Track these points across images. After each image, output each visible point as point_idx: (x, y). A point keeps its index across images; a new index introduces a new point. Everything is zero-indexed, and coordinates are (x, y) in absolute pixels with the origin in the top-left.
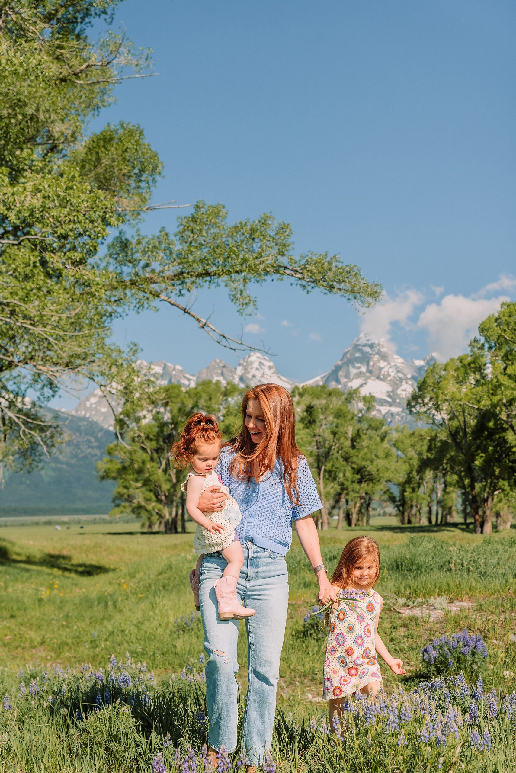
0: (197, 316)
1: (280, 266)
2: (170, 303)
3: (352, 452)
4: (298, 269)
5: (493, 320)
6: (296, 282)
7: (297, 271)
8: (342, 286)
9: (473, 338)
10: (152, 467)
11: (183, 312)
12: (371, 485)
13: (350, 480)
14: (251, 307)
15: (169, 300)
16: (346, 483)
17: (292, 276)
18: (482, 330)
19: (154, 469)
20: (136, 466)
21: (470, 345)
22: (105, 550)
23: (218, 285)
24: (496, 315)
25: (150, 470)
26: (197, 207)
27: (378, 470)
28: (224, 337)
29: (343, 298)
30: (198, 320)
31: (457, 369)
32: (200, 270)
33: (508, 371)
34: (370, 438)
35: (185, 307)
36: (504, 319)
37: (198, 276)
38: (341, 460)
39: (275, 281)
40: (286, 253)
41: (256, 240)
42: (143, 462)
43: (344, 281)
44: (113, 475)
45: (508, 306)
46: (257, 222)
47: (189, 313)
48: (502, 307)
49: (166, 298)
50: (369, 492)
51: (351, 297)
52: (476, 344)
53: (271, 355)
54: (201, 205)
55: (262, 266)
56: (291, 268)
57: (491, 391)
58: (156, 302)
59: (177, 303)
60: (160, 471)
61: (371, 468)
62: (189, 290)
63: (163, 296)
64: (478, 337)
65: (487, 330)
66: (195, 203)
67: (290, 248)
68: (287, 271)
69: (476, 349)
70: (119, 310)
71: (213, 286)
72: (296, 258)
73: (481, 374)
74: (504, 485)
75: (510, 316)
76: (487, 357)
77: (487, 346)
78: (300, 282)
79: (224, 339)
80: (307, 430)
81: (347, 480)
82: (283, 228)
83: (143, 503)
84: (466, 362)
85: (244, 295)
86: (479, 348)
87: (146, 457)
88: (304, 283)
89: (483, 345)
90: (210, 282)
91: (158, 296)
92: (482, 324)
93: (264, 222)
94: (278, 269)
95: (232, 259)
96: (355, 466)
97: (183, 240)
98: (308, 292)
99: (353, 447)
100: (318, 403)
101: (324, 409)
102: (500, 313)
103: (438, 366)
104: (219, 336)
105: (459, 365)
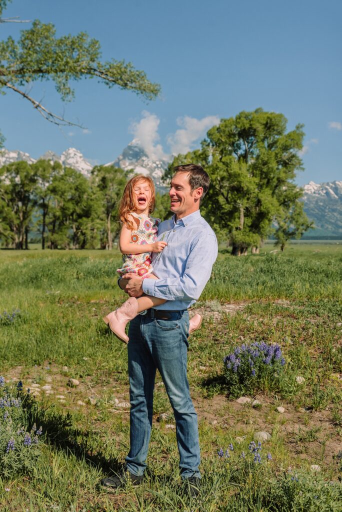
0: (33, 100)
1: (92, 69)
2: (14, 89)
4: (104, 71)
5: (216, 129)
6: (102, 81)
7: (103, 73)
8: (133, 85)
9: (203, 139)
11: (23, 96)
14: (70, 96)
15: (13, 87)
17: (99, 76)
18: (209, 134)
21: (202, 143)
23: (48, 79)
24: (218, 126)
25: (7, 211)
26: (35, 24)
28: (51, 115)
29: (134, 93)
31: (192, 158)
32: (36, 68)
33: (223, 160)
35: (24, 93)
36: (222, 128)
37: (35, 72)
39: (88, 78)
40: (96, 59)
41: (76, 50)
42: (3, 207)
43: (134, 81)
45: (225, 121)
46: (76, 37)
47: (27, 97)
48: (221, 121)
49: (11, 86)
51: (139, 92)
52: (205, 143)
54: (37, 23)
55: (78, 68)
56: (99, 70)
57: (211, 172)
58: (4, 89)
59: (19, 90)
62: (27, 82)
63: (9, 85)
64: (207, 139)
65: (212, 135)
66: (33, 21)
67: (99, 56)
68: (96, 73)
69: (204, 146)
71: (44, 79)
72: (103, 63)
73: (206, 162)
76: (211, 151)
77: (211, 144)
78: (104, 80)
79: (51, 117)
82: (94, 43)
84: (198, 154)
85: (66, 87)
86: (206, 146)
87: (4, 204)
88: (107, 81)
89: (209, 144)
90: (42, 76)
91: (5, 84)
92: (209, 131)
93: (81, 37)
94: (90, 71)
95: (59, 61)
97: (24, 46)
98: (110, 87)
100: (107, 175)
101: (112, 180)
102: (220, 125)
103: (181, 156)
104: (47, 115)
105: (194, 156)
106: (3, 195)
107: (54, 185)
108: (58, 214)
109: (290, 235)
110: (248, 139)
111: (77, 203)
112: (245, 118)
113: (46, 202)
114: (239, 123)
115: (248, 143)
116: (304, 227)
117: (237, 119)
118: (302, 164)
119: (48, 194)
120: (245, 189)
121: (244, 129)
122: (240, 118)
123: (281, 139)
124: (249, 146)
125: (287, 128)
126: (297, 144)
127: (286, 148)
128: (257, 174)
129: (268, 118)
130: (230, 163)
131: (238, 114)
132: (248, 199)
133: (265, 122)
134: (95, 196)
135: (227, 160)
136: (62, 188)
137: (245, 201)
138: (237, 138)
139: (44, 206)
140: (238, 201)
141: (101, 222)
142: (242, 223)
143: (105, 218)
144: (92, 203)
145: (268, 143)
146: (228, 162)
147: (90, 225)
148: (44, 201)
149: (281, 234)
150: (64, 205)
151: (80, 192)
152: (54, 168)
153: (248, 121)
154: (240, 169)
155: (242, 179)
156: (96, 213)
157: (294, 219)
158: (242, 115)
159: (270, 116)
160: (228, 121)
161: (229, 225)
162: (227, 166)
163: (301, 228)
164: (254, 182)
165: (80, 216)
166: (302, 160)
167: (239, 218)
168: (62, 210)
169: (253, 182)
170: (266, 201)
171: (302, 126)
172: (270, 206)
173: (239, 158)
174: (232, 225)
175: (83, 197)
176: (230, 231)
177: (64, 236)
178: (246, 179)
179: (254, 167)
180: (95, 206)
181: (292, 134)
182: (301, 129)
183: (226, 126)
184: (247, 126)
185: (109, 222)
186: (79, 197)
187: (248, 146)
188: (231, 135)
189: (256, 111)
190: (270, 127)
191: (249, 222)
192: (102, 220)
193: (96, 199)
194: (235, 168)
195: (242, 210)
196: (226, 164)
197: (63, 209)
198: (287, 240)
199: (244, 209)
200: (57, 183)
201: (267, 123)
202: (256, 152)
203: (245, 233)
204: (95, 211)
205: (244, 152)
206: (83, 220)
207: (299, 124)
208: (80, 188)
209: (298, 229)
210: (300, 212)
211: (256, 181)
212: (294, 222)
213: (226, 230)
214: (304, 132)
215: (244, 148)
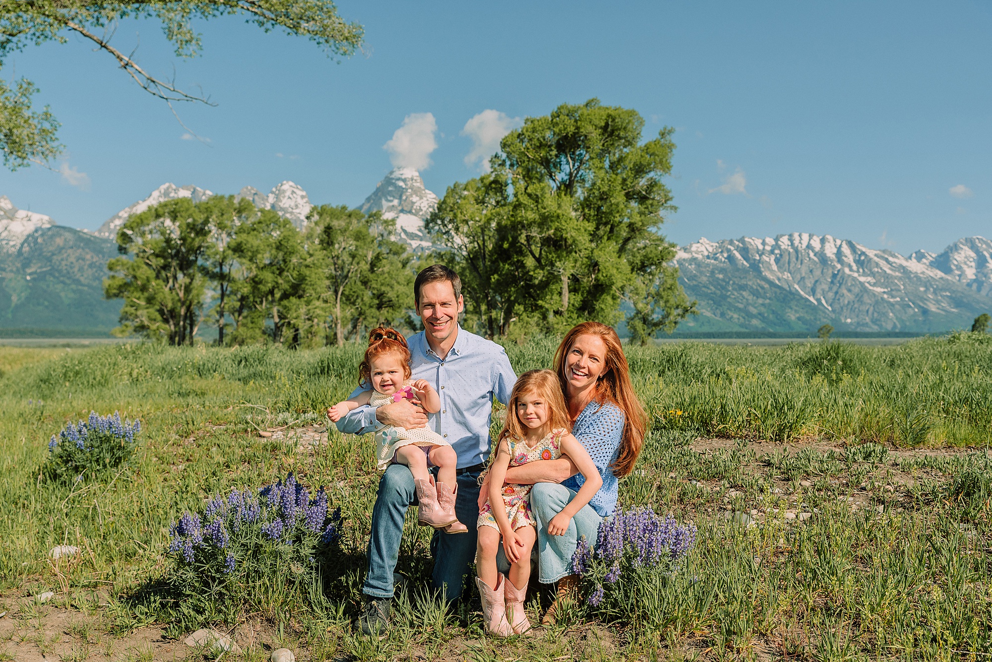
0: (117, 52)
2: (82, 33)
3: (371, 276)
5: (516, 135)
6: (251, 18)
7: (253, 3)
8: (311, 26)
9: (494, 154)
10: (158, 285)
11: (98, 46)
12: (391, 311)
13: (367, 305)
14: (192, 47)
15: (81, 29)
16: (363, 307)
17: (248, 9)
18: (504, 145)
19: (159, 287)
20: (139, 283)
21: (491, 161)
23: (149, 14)
24: (520, 131)
25: (156, 287)
27: (398, 297)
29: (312, 41)
30: (118, 57)
31: (478, 189)
33: (529, 191)
34: (392, 263)
35: (101, 39)
36: (527, 134)
38: (359, 283)
39: (225, 14)
42: (148, 280)
43: (313, 19)
44: (115, 291)
45: (532, 122)
47: (106, 48)
48: (526, 123)
49: (77, 27)
50: (390, 319)
51: (322, 40)
52: (496, 160)
53: (211, 105)
58: (63, 31)
59: (91, 34)
60: (167, 290)
61: (391, 295)
62: (108, 19)
63: (71, 24)
64: (500, 153)
65: (509, 146)
68: (241, 3)
69: (496, 166)
71: (142, 14)
73: (502, 195)
74: (519, 310)
75: (533, 132)
77: (508, 163)
78: (257, 17)
79: (152, 84)
80: (325, 252)
81: (365, 305)
83: (146, 323)
84: (487, 182)
85: (184, 29)
86: (500, 165)
87: (151, 274)
88: (262, 19)
89: (504, 161)
90: (138, 10)
91: (66, 24)
92: (504, 139)
96: (375, 292)
98: (267, 31)
99: (372, 270)
100: (335, 223)
101: (343, 231)
102: (523, 128)
103: (458, 186)
104: (145, 80)
105: (480, 185)
106: (148, 258)
107: (239, 240)
108: (246, 290)
109: (656, 325)
110: (574, 153)
111: (281, 271)
112: (568, 115)
113: (226, 269)
114: (557, 124)
115: (573, 159)
116: (680, 311)
117: (553, 117)
118: (671, 199)
119: (228, 255)
120: (570, 242)
121: (566, 137)
122: (558, 116)
123: (633, 155)
124: (576, 167)
125: (642, 134)
126: (661, 162)
127: (639, 170)
128: (590, 215)
129: (609, 116)
130: (542, 195)
131: (556, 109)
132: (576, 261)
133: (603, 124)
134: (312, 258)
135: (535, 190)
136: (252, 247)
137: (569, 264)
138: (554, 152)
139: (222, 277)
140: (558, 264)
141: (324, 305)
142: (566, 304)
143: (332, 299)
144: (307, 272)
145: (610, 161)
146: (539, 194)
147: (303, 310)
148: (221, 268)
149: (639, 325)
150: (256, 276)
151: (285, 254)
153: (573, 121)
154: (559, 206)
155: (564, 223)
156: (314, 290)
157: (662, 298)
158: (562, 111)
159: (613, 113)
160: (538, 121)
161: (541, 307)
162: (537, 202)
163: (675, 312)
164: (585, 231)
165: (285, 296)
166: (670, 192)
167: (560, 294)
168: (253, 284)
169: (583, 230)
170: (607, 264)
171: (670, 132)
172: (615, 271)
173: (559, 188)
174: (547, 306)
175: (290, 261)
176: (545, 317)
177: (257, 331)
178: (571, 225)
179: (586, 204)
180: (313, 276)
181: (653, 145)
182: (668, 137)
183: (534, 130)
184: (571, 129)
185: (338, 305)
186: (284, 261)
187: (574, 166)
188: (543, 146)
189: (588, 105)
190: (613, 131)
191: (578, 299)
192: (326, 301)
193: (314, 264)
194: (550, 203)
195: (565, 279)
196: (536, 199)
197: (255, 282)
198: (649, 334)
199: (569, 278)
200: (243, 237)
201: (607, 125)
202: (590, 176)
203: (570, 320)
204: (311, 285)
205: (567, 177)
206: (289, 302)
207: (665, 129)
208: (286, 244)
209: (668, 315)
210: (672, 285)
211: (590, 229)
212: (662, 303)
213: (537, 315)
214: (673, 141)
215: (568, 171)
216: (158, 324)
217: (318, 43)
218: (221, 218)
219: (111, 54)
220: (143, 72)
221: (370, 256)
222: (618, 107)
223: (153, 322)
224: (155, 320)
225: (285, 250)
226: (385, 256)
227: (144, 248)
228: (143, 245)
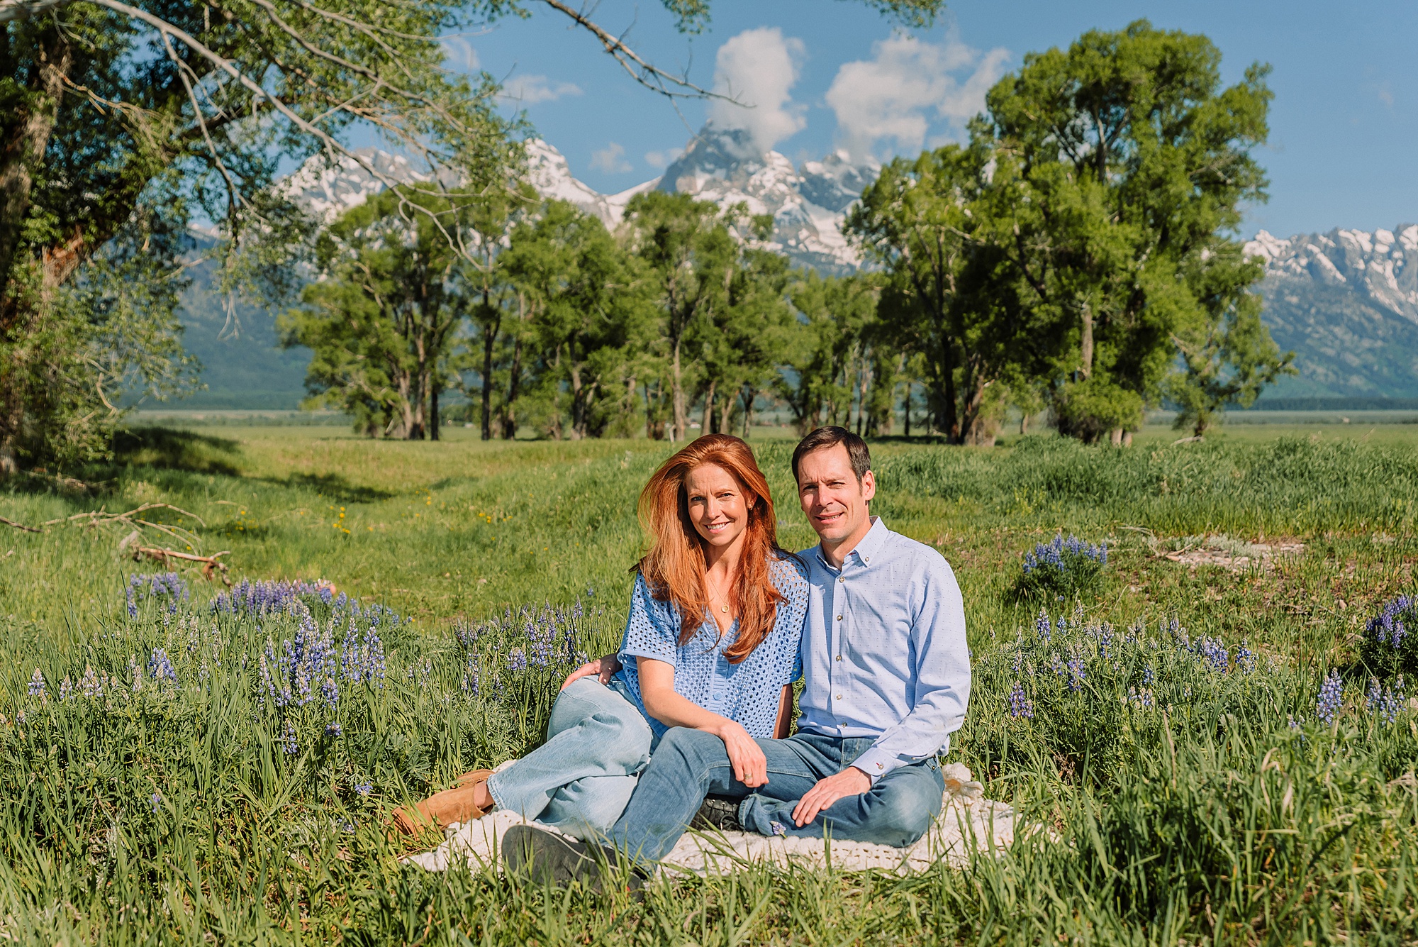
0: (601, 31)
2: (549, 3)
3: (730, 311)
5: (1012, 84)
9: (975, 115)
10: (383, 326)
11: (574, 21)
12: (755, 368)
13: (725, 359)
16: (719, 363)
18: (992, 101)
19: (385, 330)
20: (355, 324)
21: (970, 127)
22: (373, 459)
24: (1017, 76)
25: (380, 331)
27: (770, 344)
28: (652, 71)
30: (602, 37)
31: (937, 170)
33: (1034, 174)
34: (759, 288)
35: (578, 11)
36: (1030, 82)
38: (711, 323)
42: (368, 317)
44: (316, 337)
45: (1038, 60)
47: (586, 25)
48: (1026, 62)
50: (751, 381)
52: (980, 125)
57: (994, 210)
58: (523, 2)
59: (564, 5)
60: (396, 334)
61: (760, 341)
64: (986, 114)
65: (1001, 102)
69: (978, 135)
70: (456, 12)
73: (976, 179)
74: (1013, 370)
75: (1041, 78)
77: (997, 130)
79: (651, 75)
80: (654, 270)
81: (722, 359)
83: (366, 389)
84: (954, 157)
86: (984, 133)
87: (372, 309)
89: (992, 128)
92: (991, 91)
96: (731, 336)
99: (733, 302)
100: (676, 224)
101: (685, 238)
102: (1023, 72)
103: (901, 163)
104: (641, 70)
105: (941, 163)
106: (367, 283)
107: (519, 251)
108: (530, 335)
109: (1222, 393)
110: (1106, 111)
111: (587, 304)
112: (1098, 49)
113: (493, 302)
114: (1081, 65)
115: (1104, 121)
116: (1266, 368)
117: (1073, 53)
118: (1266, 184)
119: (501, 277)
120: (1098, 258)
121: (1098, 83)
122: (1083, 51)
123: (1206, 112)
124: (1109, 133)
125: (1221, 78)
126: (1252, 124)
127: (1217, 138)
128: (1132, 214)
129: (1166, 48)
130: (1055, 182)
131: (1078, 40)
132: (1107, 289)
133: (1157, 63)
134: (638, 282)
135: (1044, 173)
136: (542, 263)
137: (1098, 294)
138: (1072, 110)
139: (487, 314)
140: (1079, 295)
141: (655, 360)
142: (1088, 358)
143: (667, 349)
144: (626, 303)
145: (1162, 122)
146: (1050, 179)
147: (621, 369)
148: (486, 298)
149: (1196, 394)
150: (547, 312)
151: (595, 274)
152: (515, 203)
153: (1108, 60)
154: (1085, 200)
155: (1089, 228)
156: (641, 334)
157: (1235, 347)
158: (1090, 42)
159: (1170, 42)
160: (1048, 59)
161: (1050, 366)
162: (1046, 193)
163: (1255, 371)
164: (1126, 239)
165: (591, 344)
166: (1263, 172)
167: (1079, 344)
168: (542, 325)
169: (1122, 239)
170: (1160, 294)
171: (1263, 72)
172: (1173, 307)
173: (1079, 167)
174: (1059, 364)
175: (602, 287)
176: (1053, 386)
177: (547, 402)
178: (1102, 231)
179: (1126, 194)
180: (638, 311)
181: (1236, 93)
182: (1260, 80)
183: (1042, 76)
184: (1106, 75)
185: (677, 360)
186: (593, 286)
187: (1105, 132)
188: (1056, 102)
189: (1131, 30)
190: (1172, 75)
191: (1110, 354)
192: (657, 354)
193: (642, 292)
194: (1070, 195)
195: (1088, 320)
197: (544, 321)
198: (1212, 409)
199: (1094, 319)
200: (524, 248)
201: (1163, 65)
202: (1129, 149)
203: (1097, 388)
204: (636, 326)
205: (1094, 151)
206: (602, 355)
207: (1255, 66)
208: (595, 259)
209: (1245, 376)
210: (1252, 326)
211: (1132, 236)
212: (1234, 357)
213: (1042, 382)
214: (1270, 87)
215: (1095, 139)
216: (385, 390)
217: (883, 11)
218: (487, 216)
219: (592, 33)
220: (638, 58)
221: (729, 276)
222: (1176, 30)
223: (376, 388)
224: (380, 383)
225: (594, 269)
226: (755, 276)
227: (360, 265)
228: (359, 260)
